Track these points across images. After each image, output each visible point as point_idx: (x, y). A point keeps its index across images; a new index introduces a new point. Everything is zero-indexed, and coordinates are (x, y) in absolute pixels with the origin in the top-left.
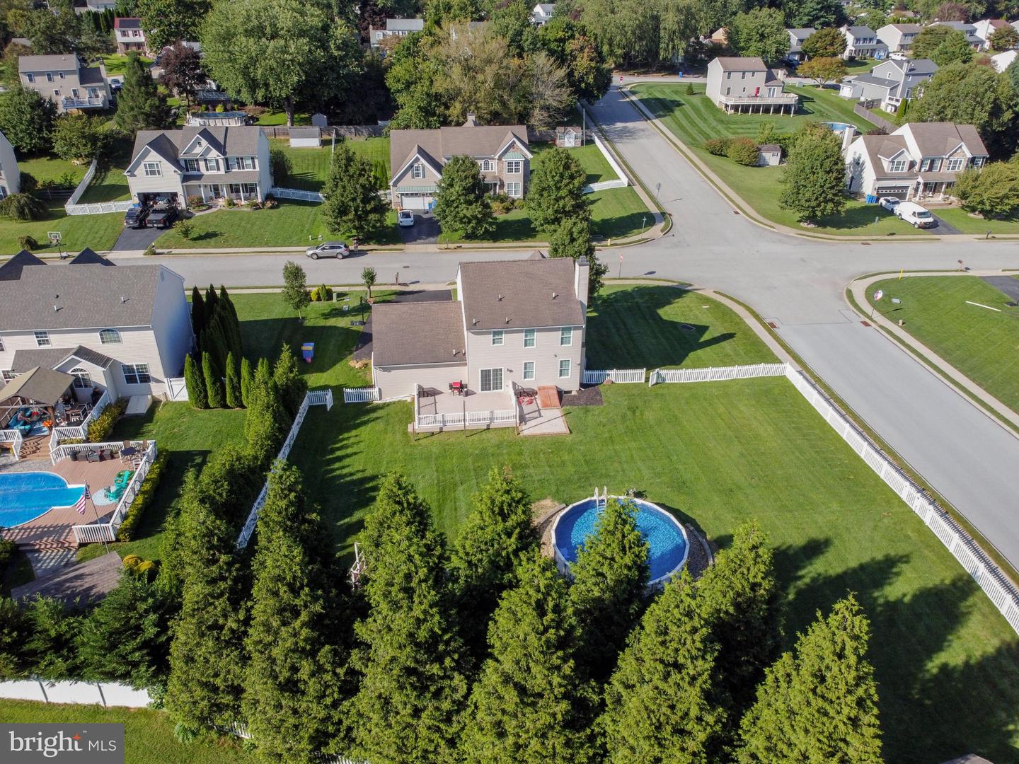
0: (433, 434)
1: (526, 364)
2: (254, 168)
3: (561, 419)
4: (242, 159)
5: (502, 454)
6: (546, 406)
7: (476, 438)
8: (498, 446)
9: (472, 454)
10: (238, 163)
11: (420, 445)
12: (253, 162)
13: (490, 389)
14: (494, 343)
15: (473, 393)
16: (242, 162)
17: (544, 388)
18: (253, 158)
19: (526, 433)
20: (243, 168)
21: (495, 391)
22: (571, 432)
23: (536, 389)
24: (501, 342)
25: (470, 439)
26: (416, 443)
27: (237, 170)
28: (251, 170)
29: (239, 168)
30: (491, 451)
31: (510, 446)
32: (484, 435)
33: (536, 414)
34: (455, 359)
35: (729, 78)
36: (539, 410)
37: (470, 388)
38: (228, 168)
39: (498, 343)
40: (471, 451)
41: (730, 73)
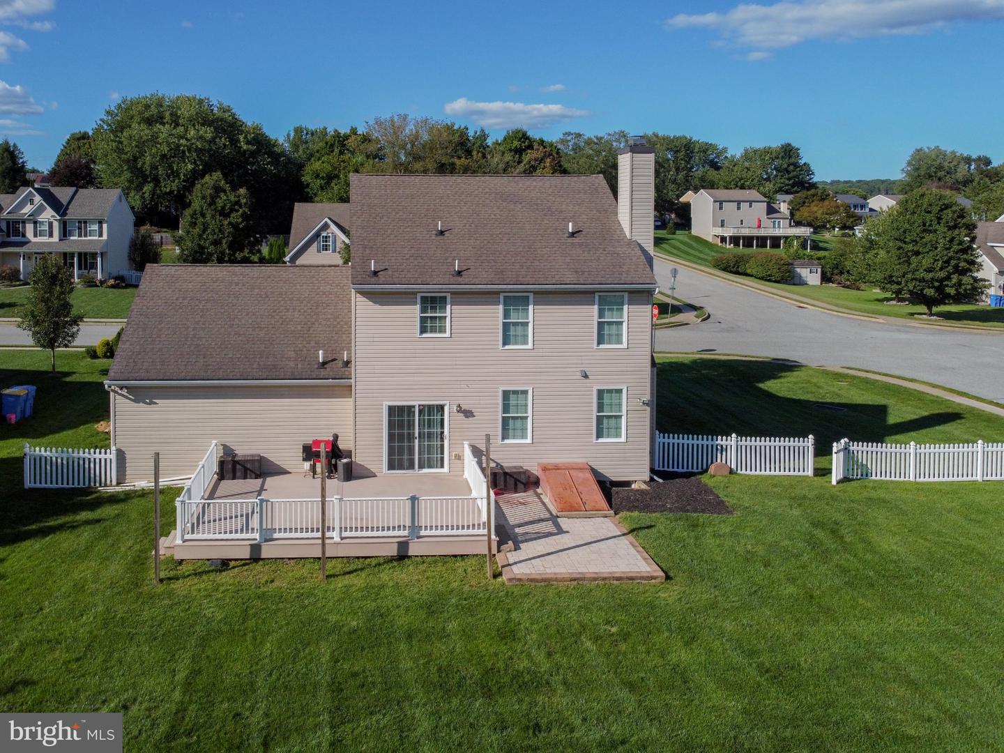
0: (225, 564)
1: (506, 394)
2: (101, 235)
3: (625, 541)
4: (85, 222)
5: (444, 635)
6: (570, 508)
7: (358, 581)
8: (432, 607)
9: (336, 628)
10: (80, 228)
11: (171, 594)
12: (101, 228)
13: (411, 466)
14: (423, 330)
15: (367, 474)
16: (86, 227)
17: (557, 468)
18: (100, 223)
19: (518, 570)
20: (86, 236)
21: (425, 471)
22: (668, 578)
23: (536, 471)
24: (442, 330)
25: (340, 583)
26: (160, 588)
27: (76, 238)
28: (96, 238)
29: (80, 235)
30: (403, 620)
31: (471, 611)
32: (385, 576)
33: (548, 527)
34: (323, 373)
35: (721, 208)
36: (554, 519)
37: (359, 458)
38: (65, 235)
39: (433, 330)
40: (333, 618)
41: (721, 203)
